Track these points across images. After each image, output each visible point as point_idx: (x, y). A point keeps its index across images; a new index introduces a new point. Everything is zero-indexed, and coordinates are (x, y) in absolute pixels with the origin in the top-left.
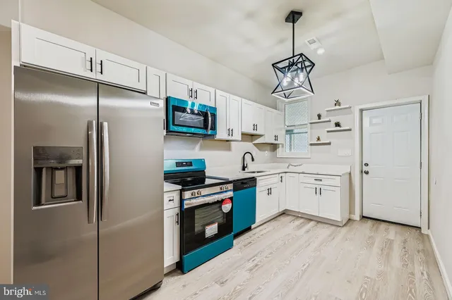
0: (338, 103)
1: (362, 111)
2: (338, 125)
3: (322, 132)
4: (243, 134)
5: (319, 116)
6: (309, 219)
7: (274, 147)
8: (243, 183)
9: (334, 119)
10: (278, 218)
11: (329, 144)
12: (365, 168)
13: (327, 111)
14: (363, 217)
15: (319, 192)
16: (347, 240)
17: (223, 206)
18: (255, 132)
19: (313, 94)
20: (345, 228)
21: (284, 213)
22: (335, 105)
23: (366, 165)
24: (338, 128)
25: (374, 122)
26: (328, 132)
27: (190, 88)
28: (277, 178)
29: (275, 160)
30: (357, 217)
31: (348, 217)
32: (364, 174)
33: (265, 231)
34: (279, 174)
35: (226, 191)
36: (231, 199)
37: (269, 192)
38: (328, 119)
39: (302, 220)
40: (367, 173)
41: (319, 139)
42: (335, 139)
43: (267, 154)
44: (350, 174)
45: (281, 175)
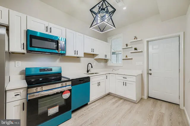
0: (136, 38)
1: (148, 42)
2: (136, 49)
3: (128, 53)
4: (85, 54)
5: (127, 45)
6: (121, 98)
7: (106, 61)
8: (80, 80)
9: (134, 47)
10: (105, 98)
11: (132, 59)
12: (150, 72)
13: (131, 42)
14: (149, 97)
15: (125, 84)
16: (138, 113)
17: (63, 95)
18: (93, 53)
19: (115, 28)
20: (138, 104)
21: (109, 94)
22: (134, 39)
23: (150, 70)
24: (136, 51)
25: (154, 48)
26: (131, 53)
27: (46, 26)
28: (105, 77)
29: (106, 67)
30: (145, 97)
31: (141, 97)
32: (149, 75)
33: (94, 106)
34: (105, 74)
35: (66, 86)
36: (70, 90)
37: (99, 84)
38: (131, 46)
39: (117, 99)
40: (151, 74)
41: (126, 57)
42: (134, 56)
43: (102, 64)
44: (142, 74)
45: (106, 75)
